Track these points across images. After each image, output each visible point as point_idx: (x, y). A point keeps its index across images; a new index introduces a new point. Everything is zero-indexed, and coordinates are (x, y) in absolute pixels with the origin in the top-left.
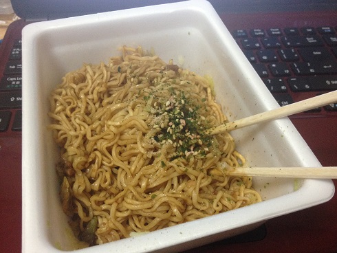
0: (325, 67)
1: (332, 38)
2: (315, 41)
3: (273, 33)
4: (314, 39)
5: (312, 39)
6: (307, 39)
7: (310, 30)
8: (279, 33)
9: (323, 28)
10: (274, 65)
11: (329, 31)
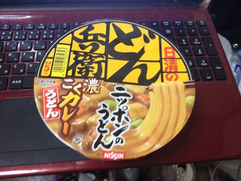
1: (167, 31)
7: (155, 24)
11: (167, 25)
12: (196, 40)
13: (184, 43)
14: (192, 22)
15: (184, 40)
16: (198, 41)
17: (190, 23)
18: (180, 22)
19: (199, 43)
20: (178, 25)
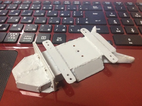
0: (96, 21)
1: (108, 7)
2: (98, 8)
3: (75, 3)
4: (97, 7)
5: (96, 7)
6: (93, 7)
7: (98, 3)
8: (78, 3)
9: (106, 2)
10: (65, 19)
11: (109, 4)
12: (137, 14)
13: (125, 16)
14: (131, 3)
15: (124, 14)
16: (139, 15)
17: (130, 3)
18: (120, 3)
19: (140, 16)
20: (119, 4)
